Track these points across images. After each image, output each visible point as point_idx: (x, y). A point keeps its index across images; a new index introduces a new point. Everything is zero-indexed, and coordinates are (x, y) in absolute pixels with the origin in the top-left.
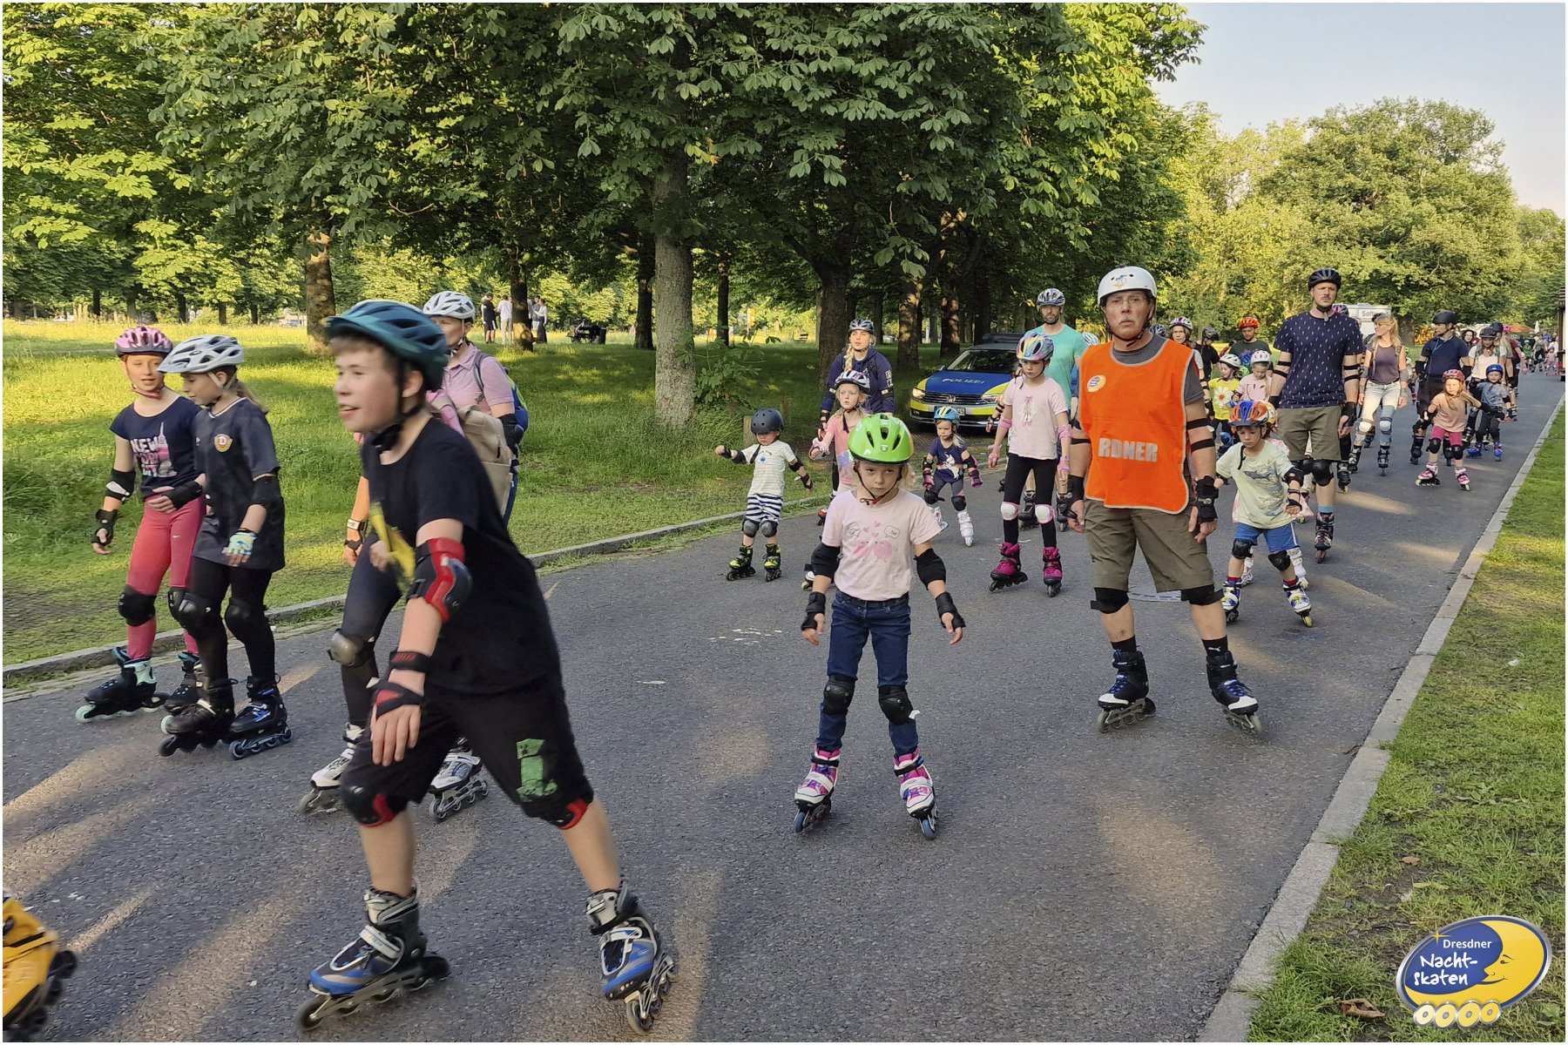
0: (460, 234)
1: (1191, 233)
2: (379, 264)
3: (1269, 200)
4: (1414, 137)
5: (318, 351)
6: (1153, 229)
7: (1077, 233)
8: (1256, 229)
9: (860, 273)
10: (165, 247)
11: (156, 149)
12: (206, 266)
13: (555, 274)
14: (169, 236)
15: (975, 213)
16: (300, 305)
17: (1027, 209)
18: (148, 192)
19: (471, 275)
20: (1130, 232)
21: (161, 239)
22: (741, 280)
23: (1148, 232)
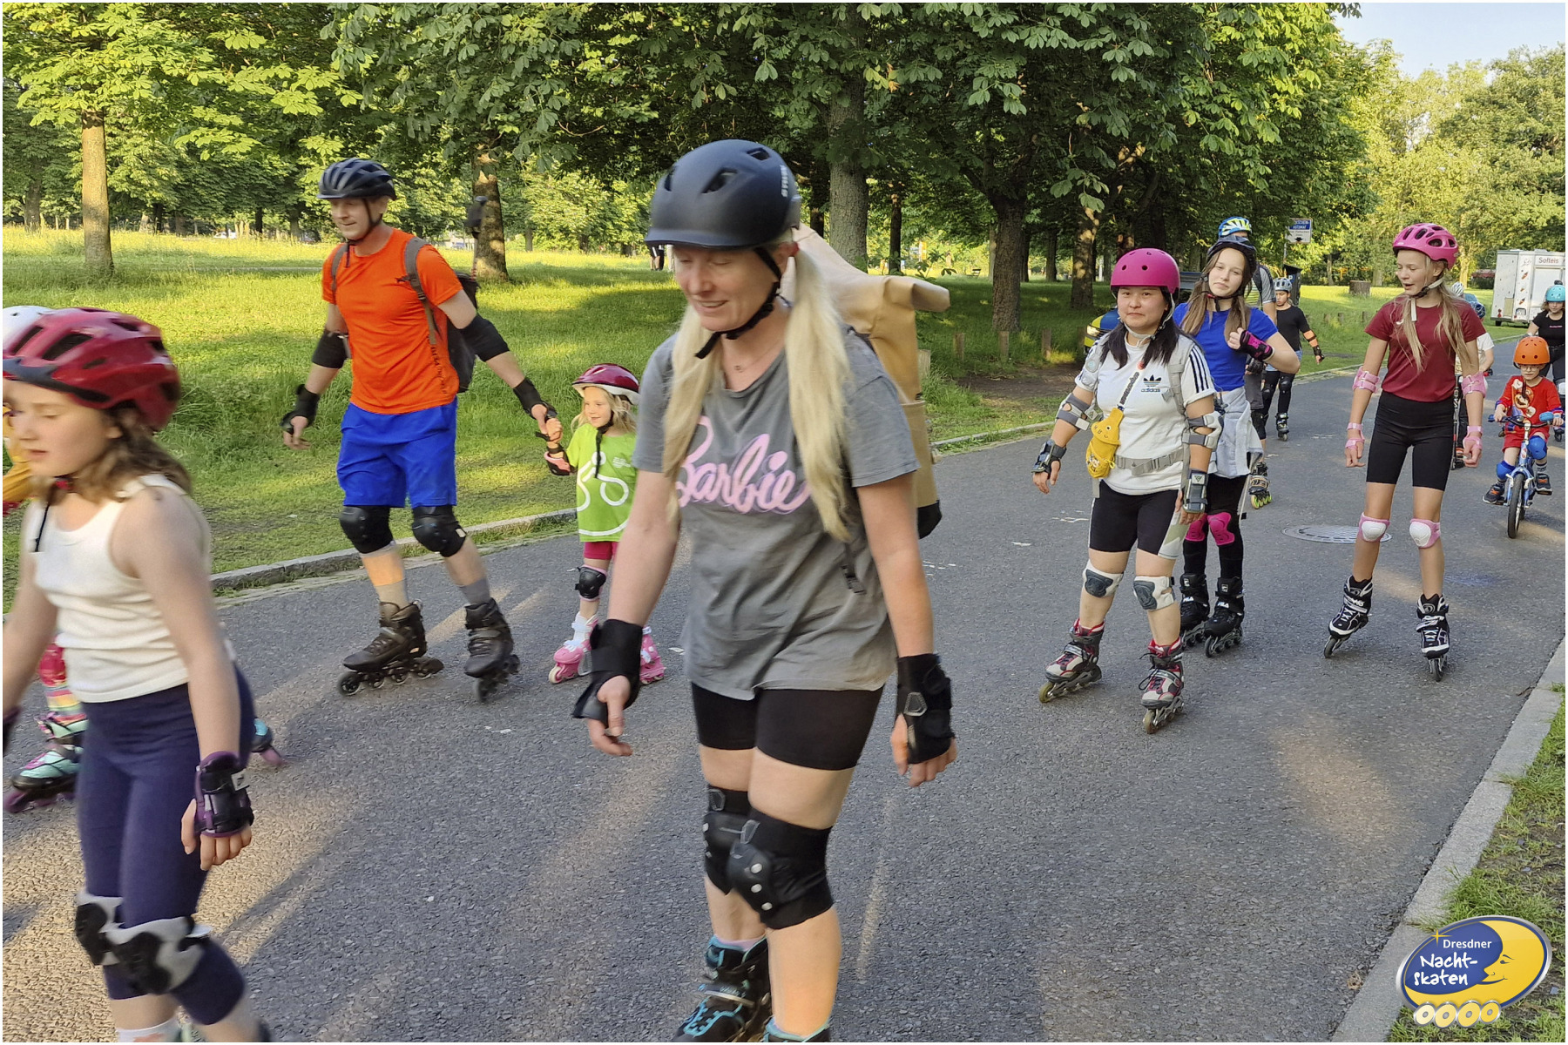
0: (631, 158)
1: (1370, 175)
2: (546, 187)
3: (1449, 143)
5: (487, 273)
7: (1256, 172)
8: (1435, 172)
9: (1036, 207)
11: (325, 65)
14: (335, 153)
15: (1155, 149)
17: (1207, 145)
18: (315, 110)
19: (640, 202)
20: (1309, 172)
21: (328, 156)
22: (914, 212)
23: (1327, 173)
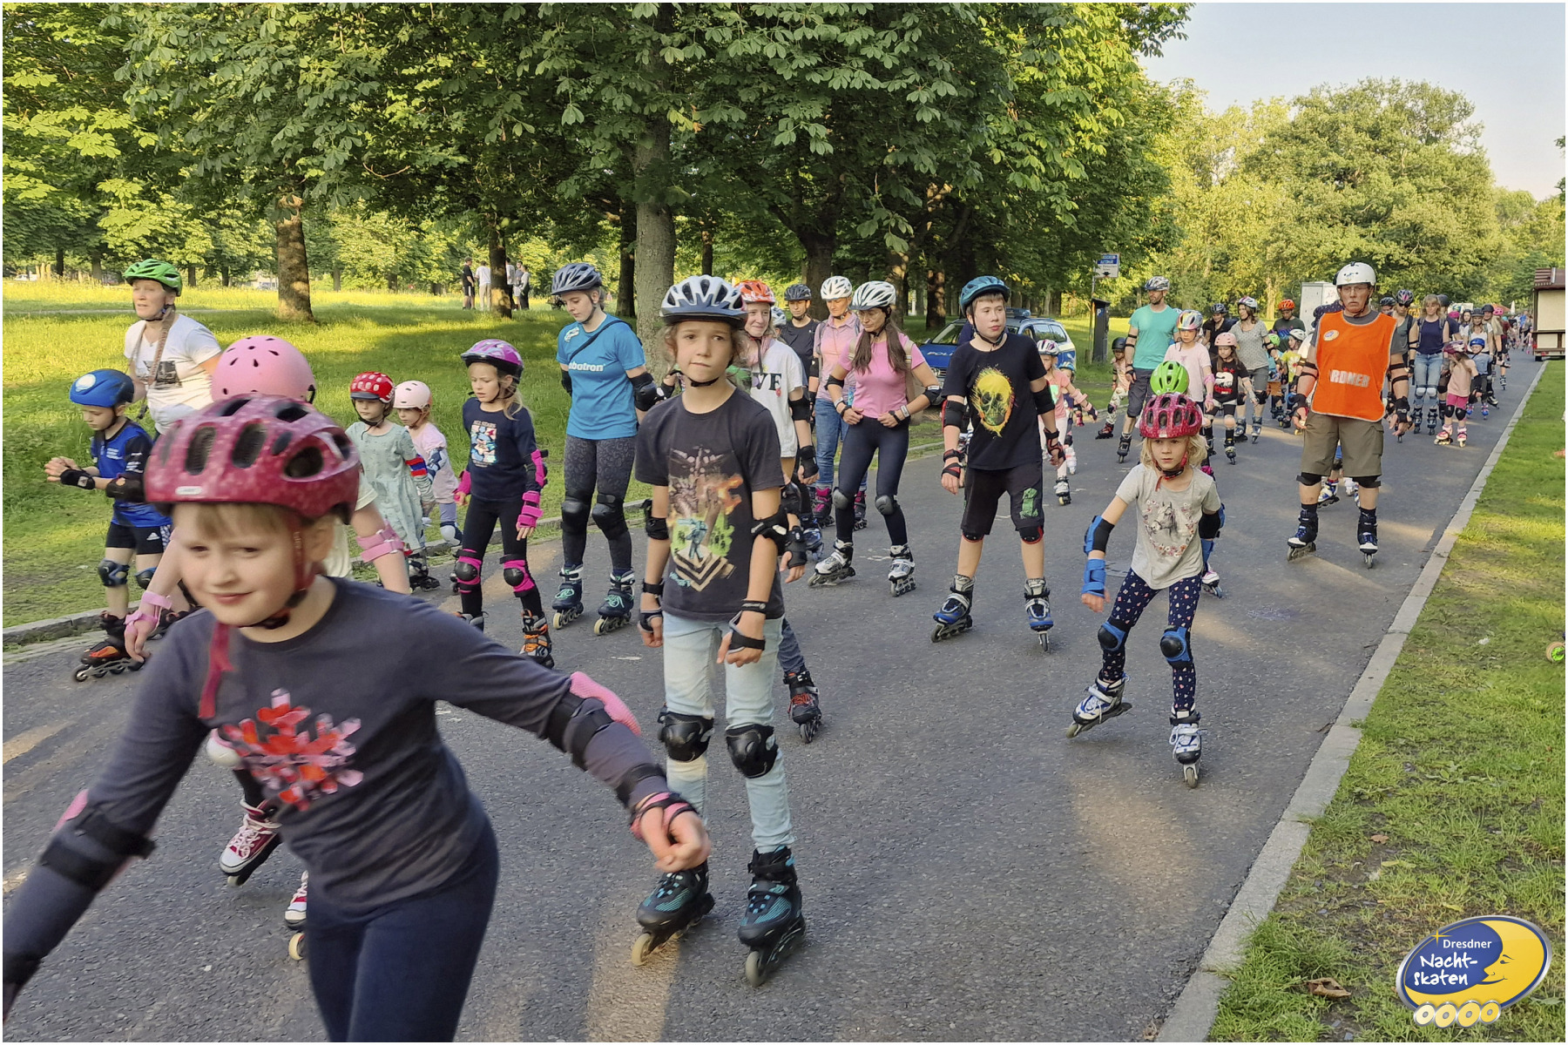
0: (438, 197)
1: (1176, 209)
2: (354, 226)
3: (1253, 177)
4: (1396, 117)
5: (290, 315)
6: (1139, 204)
7: (1065, 207)
8: (1241, 206)
9: (845, 243)
10: (130, 207)
11: (122, 107)
12: (175, 226)
13: (535, 239)
14: (134, 195)
15: (962, 187)
16: (273, 268)
17: (1013, 183)
18: (112, 152)
19: (449, 240)
20: (1115, 208)
21: (126, 199)
22: (726, 248)
23: (1133, 208)
